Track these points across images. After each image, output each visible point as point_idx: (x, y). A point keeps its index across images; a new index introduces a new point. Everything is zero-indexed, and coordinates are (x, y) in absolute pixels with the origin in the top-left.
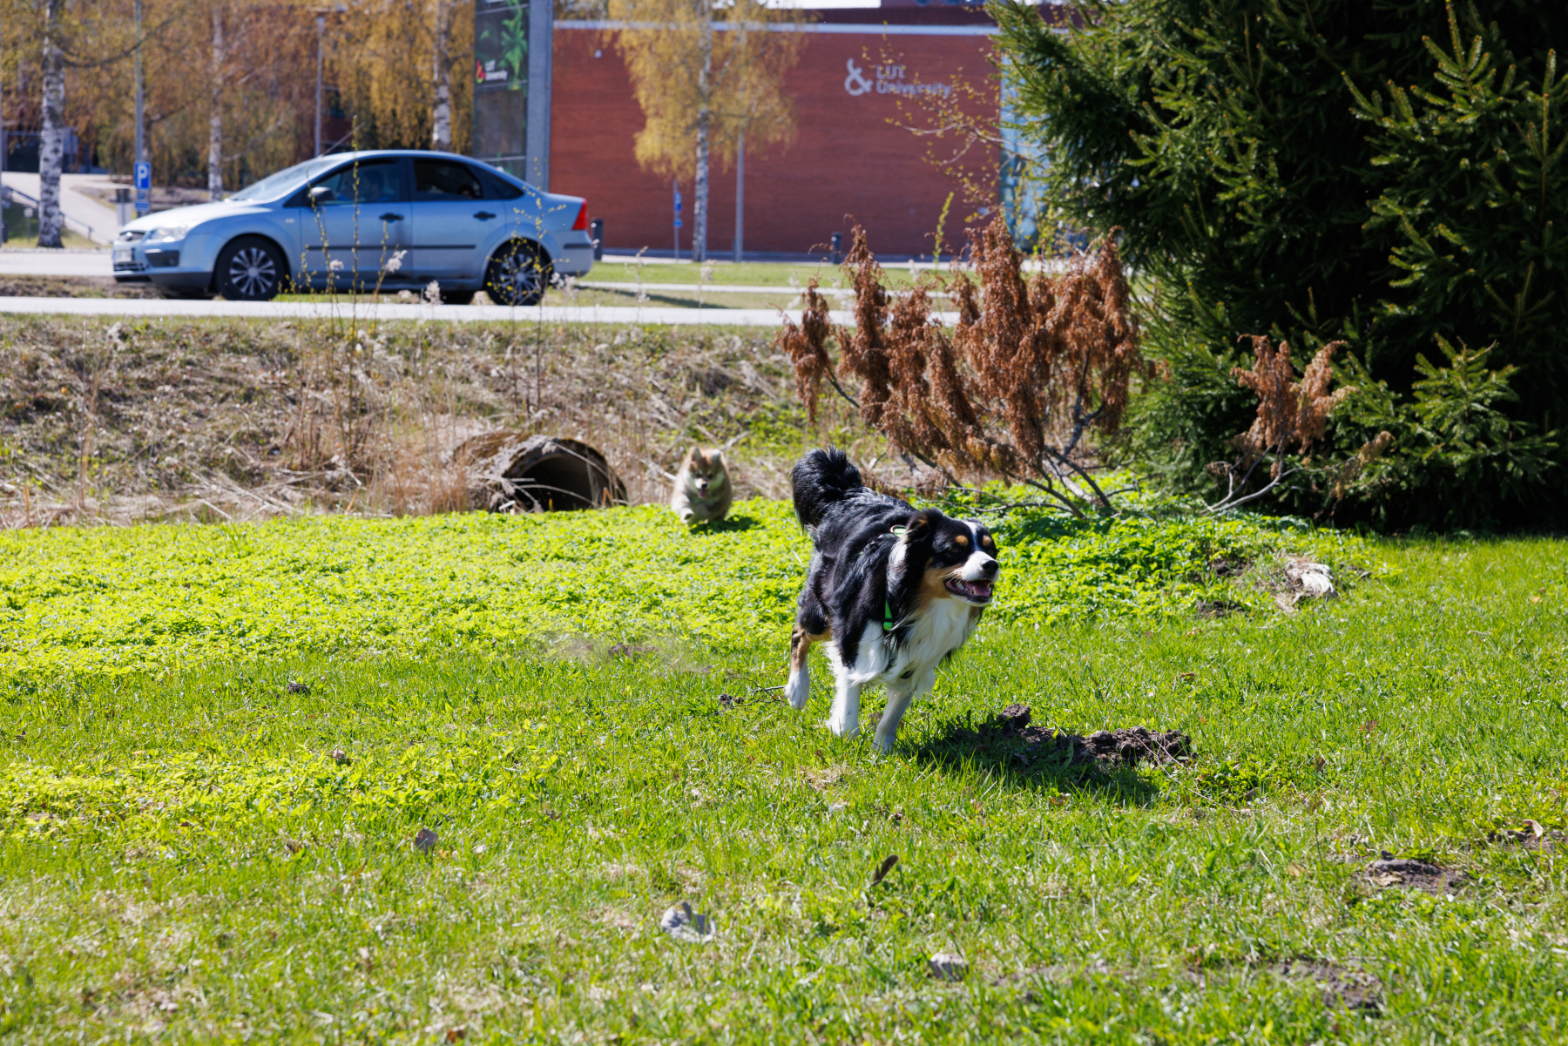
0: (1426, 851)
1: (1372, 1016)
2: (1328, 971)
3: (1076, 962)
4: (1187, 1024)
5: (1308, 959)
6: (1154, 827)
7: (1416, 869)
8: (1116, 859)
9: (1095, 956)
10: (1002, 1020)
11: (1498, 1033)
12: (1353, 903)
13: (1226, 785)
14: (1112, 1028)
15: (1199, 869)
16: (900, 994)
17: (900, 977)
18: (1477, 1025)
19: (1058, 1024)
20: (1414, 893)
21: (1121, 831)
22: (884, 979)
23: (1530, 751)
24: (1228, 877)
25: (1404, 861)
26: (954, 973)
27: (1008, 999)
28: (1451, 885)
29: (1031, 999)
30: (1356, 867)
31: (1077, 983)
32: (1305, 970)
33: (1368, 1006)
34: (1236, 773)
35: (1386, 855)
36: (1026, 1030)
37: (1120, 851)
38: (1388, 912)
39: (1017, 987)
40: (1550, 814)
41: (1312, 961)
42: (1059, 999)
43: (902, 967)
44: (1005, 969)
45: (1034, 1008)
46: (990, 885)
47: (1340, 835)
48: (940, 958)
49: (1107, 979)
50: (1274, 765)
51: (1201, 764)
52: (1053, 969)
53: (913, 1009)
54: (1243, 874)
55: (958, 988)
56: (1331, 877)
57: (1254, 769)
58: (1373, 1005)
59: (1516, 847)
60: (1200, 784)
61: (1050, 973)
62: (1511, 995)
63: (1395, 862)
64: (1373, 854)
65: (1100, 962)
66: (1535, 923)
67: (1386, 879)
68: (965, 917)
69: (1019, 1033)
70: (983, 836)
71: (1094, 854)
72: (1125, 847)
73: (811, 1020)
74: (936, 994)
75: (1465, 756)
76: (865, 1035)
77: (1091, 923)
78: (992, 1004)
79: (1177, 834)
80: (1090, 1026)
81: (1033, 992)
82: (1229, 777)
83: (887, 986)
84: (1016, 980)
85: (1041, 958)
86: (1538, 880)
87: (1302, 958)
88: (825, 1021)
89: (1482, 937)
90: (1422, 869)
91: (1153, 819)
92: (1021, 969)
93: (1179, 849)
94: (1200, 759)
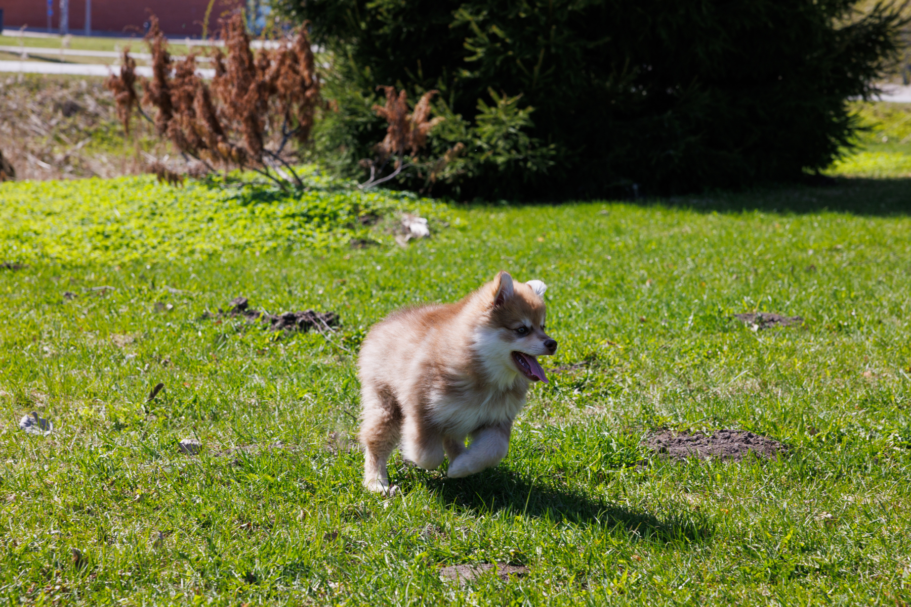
3: (264, 443)
4: (324, 476)
6: (315, 366)
8: (292, 384)
9: (275, 439)
10: (219, 475)
13: (359, 343)
14: (282, 479)
15: (338, 389)
16: (161, 462)
17: (162, 453)
19: (251, 477)
21: (296, 368)
22: (152, 454)
24: (355, 394)
26: (192, 450)
27: (223, 464)
29: (237, 463)
31: (263, 454)
36: (232, 480)
37: (295, 380)
39: (229, 457)
42: (252, 463)
43: (163, 447)
44: (223, 447)
45: (238, 468)
46: (218, 400)
48: (186, 441)
49: (279, 453)
51: (345, 331)
52: (251, 447)
53: (168, 470)
55: (195, 459)
60: (344, 342)
61: (249, 449)
65: (278, 442)
68: (203, 419)
69: (229, 483)
70: (216, 372)
71: (280, 381)
72: (298, 379)
73: (107, 478)
74: (183, 461)
76: (139, 486)
77: (276, 422)
78: (215, 466)
79: (327, 370)
80: (269, 477)
81: (239, 459)
82: (361, 338)
83: (154, 458)
84: (229, 453)
85: (245, 440)
88: (114, 478)
91: (314, 362)
92: (233, 446)
93: (328, 379)
94: (344, 328)
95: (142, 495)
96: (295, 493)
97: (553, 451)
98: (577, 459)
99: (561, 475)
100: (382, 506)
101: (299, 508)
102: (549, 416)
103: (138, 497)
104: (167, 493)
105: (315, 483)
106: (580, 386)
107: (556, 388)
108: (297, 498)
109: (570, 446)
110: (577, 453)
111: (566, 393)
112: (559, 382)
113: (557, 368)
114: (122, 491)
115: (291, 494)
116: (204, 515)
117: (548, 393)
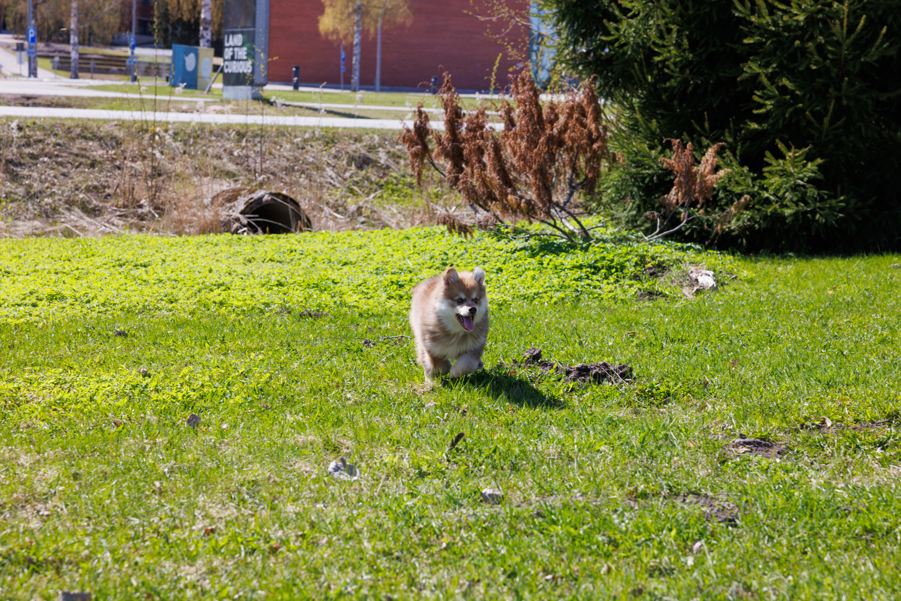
0: (765, 434)
1: (732, 526)
2: (708, 501)
3: (565, 494)
4: (627, 529)
5: (697, 494)
6: (611, 419)
7: (759, 444)
8: (588, 436)
9: (576, 491)
10: (522, 526)
11: (803, 537)
12: (723, 462)
13: (652, 395)
14: (585, 532)
15: (635, 442)
16: (464, 511)
17: (465, 502)
18: (792, 532)
19: (554, 529)
20: (758, 458)
21: (592, 421)
22: (455, 503)
23: (825, 378)
24: (653, 448)
25: (752, 439)
26: (495, 500)
27: (526, 514)
28: (779, 453)
29: (539, 515)
30: (725, 442)
31: (565, 506)
32: (695, 500)
33: (730, 520)
34: (658, 389)
35: (742, 436)
36: (536, 532)
37: (591, 432)
38: (742, 469)
39: (531, 508)
40: (835, 414)
41: (699, 495)
42: (555, 515)
43: (466, 496)
44: (524, 498)
45: (541, 520)
46: (517, 450)
47: (716, 424)
48: (488, 491)
49: (582, 504)
50: (680, 384)
51: (639, 384)
52: (552, 498)
53: (472, 520)
54: (661, 446)
55: (497, 508)
56: (710, 447)
57: (668, 387)
58: (733, 520)
59: (816, 432)
60: (638, 395)
61: (550, 500)
62: (811, 516)
63: (747, 440)
64: (735, 435)
65: (579, 494)
66: (825, 475)
67: (742, 450)
68: (502, 468)
69: (532, 534)
70: (513, 422)
71: (576, 433)
72: (594, 429)
73: (413, 525)
74: (484, 511)
75: (788, 380)
76: (444, 534)
77: (574, 473)
78: (517, 517)
79: (624, 422)
80: (572, 530)
81: (540, 511)
82: (654, 391)
83: (457, 507)
84: (531, 504)
85: (545, 492)
86: (828, 451)
87: (693, 493)
88: (421, 526)
89: (796, 482)
90: (762, 444)
91: (610, 414)
92: (533, 498)
93: (625, 431)
94: (638, 381)
95: (448, 544)
96: (598, 547)
97: (859, 512)
98: (885, 520)
99: (869, 537)
100: (686, 563)
101: (603, 561)
102: (853, 475)
103: (444, 545)
104: (471, 542)
105: (618, 537)
106: (882, 445)
107: (857, 446)
108: (600, 552)
109: (878, 506)
110: (885, 514)
111: (867, 452)
112: (860, 440)
113: (858, 425)
114: (429, 539)
115: (594, 547)
116: (510, 566)
117: (850, 451)
